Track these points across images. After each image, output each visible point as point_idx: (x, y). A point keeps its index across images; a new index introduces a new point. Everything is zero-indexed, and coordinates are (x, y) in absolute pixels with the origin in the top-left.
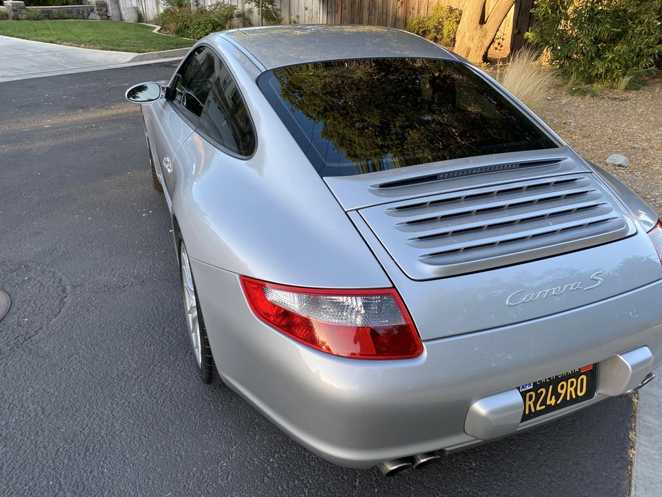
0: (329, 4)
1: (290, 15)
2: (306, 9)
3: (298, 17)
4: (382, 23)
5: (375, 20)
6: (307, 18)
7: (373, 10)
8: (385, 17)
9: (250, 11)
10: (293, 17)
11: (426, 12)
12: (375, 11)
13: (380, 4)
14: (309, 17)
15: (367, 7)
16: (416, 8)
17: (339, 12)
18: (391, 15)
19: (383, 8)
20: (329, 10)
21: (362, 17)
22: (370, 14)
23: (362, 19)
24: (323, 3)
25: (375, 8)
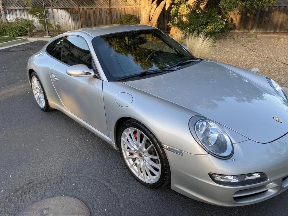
0: (74, 16)
1: (55, 22)
2: (63, 19)
3: (59, 22)
4: (101, 23)
5: (97, 22)
6: (64, 23)
7: (96, 18)
8: (101, 20)
9: (33, 21)
10: (56, 23)
11: (120, 17)
12: (97, 18)
13: (99, 15)
14: (64, 22)
15: (92, 16)
16: (115, 15)
17: (80, 19)
18: (104, 20)
19: (100, 16)
20: (74, 19)
21: (91, 20)
22: (95, 19)
23: (91, 22)
24: (71, 15)
25: (97, 17)
